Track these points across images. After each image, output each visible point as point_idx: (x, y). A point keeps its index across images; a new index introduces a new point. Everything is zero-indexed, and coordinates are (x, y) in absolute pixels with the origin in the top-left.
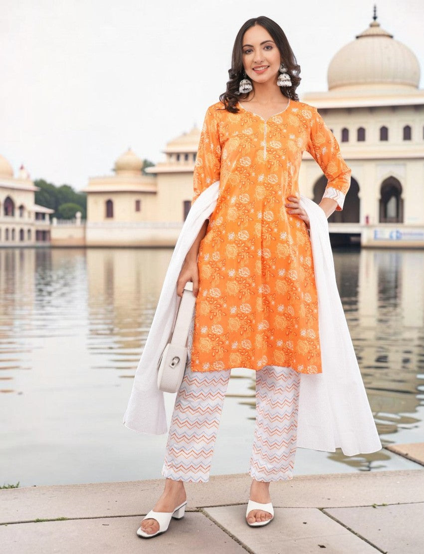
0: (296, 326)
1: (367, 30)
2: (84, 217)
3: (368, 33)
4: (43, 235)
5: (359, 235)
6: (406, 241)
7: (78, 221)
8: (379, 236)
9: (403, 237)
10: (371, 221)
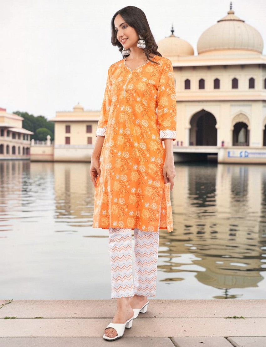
0: (142, 201)
1: (226, 17)
2: (52, 140)
3: (227, 19)
4: (27, 150)
5: (216, 154)
6: (252, 158)
7: (49, 142)
8: (231, 155)
9: (250, 156)
10: (226, 145)
